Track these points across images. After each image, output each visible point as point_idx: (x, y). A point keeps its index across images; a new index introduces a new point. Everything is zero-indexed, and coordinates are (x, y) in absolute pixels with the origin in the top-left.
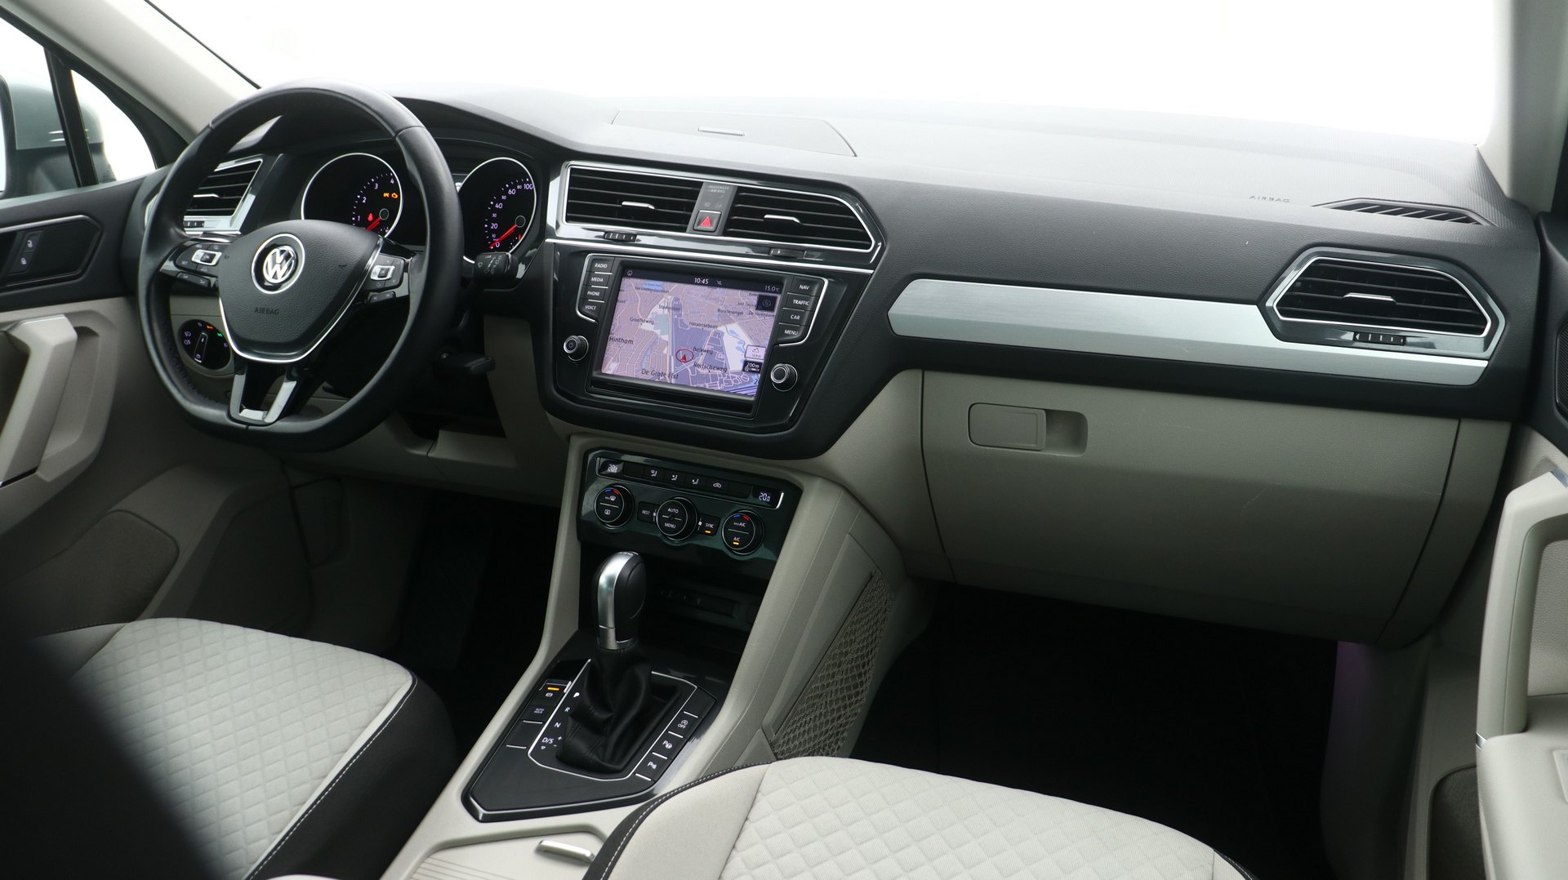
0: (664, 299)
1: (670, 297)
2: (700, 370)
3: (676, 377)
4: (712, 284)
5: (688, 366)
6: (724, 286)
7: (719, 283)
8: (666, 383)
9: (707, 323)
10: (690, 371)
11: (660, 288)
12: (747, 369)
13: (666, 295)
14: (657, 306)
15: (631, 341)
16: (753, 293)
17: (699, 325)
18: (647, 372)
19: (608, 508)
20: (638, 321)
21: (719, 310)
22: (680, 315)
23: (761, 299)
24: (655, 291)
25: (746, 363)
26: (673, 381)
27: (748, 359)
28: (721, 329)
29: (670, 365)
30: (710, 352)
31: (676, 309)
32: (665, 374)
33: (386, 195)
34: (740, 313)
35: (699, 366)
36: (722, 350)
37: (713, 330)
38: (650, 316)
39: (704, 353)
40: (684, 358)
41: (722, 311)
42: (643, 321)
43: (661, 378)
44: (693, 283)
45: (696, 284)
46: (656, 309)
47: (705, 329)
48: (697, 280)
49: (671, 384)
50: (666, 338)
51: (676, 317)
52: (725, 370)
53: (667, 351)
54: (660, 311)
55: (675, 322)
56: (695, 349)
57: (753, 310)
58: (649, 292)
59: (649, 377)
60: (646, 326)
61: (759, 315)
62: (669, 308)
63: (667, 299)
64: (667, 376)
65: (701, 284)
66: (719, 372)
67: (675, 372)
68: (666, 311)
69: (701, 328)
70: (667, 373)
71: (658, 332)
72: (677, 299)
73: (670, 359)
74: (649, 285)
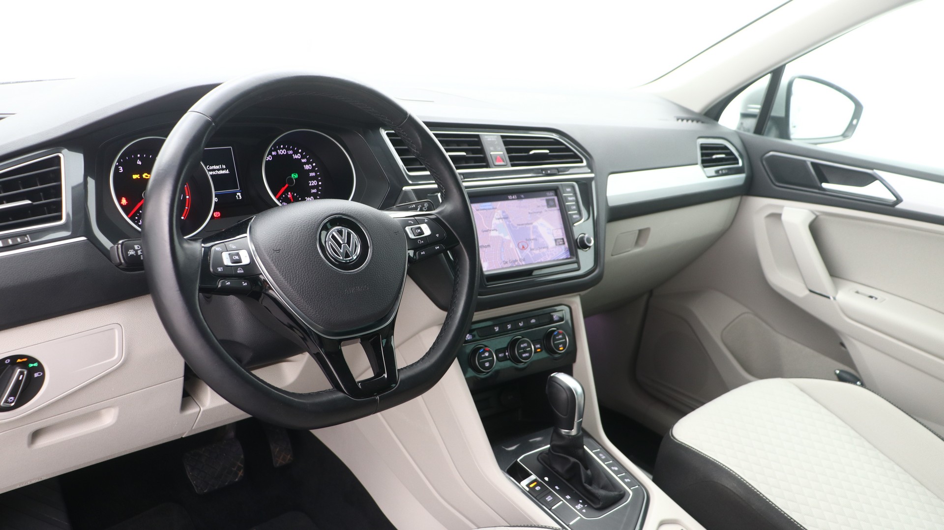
0: (496, 214)
1: (499, 211)
2: (534, 252)
3: (524, 260)
4: (519, 198)
5: (527, 251)
6: (526, 197)
7: (522, 196)
8: (520, 266)
9: (526, 222)
10: (530, 254)
11: (491, 207)
12: (558, 244)
13: (496, 210)
14: (494, 219)
15: (489, 246)
16: (542, 198)
17: (522, 225)
18: (507, 262)
19: (487, 361)
20: (487, 231)
21: (529, 213)
22: (510, 222)
23: (548, 201)
24: (489, 209)
25: (556, 240)
26: (524, 263)
27: (556, 238)
28: (535, 224)
29: (518, 253)
30: (535, 239)
31: (506, 218)
32: (517, 261)
33: (135, 177)
34: (541, 212)
35: (533, 249)
36: (540, 236)
37: (531, 226)
38: (493, 226)
39: (533, 241)
40: (523, 247)
41: (532, 213)
42: (490, 231)
43: (516, 263)
44: (508, 199)
45: (510, 200)
46: (495, 221)
47: (527, 226)
48: (510, 197)
49: (523, 265)
50: (508, 237)
51: (508, 223)
52: (547, 247)
53: (512, 245)
54: (498, 222)
55: (509, 226)
56: (527, 240)
57: (546, 208)
58: (485, 211)
59: (509, 265)
60: (493, 234)
61: (551, 211)
62: (502, 218)
63: (498, 213)
64: (519, 262)
65: (513, 199)
66: (545, 250)
67: (522, 257)
68: (501, 220)
69: (524, 226)
70: (518, 259)
71: (502, 235)
72: (504, 212)
73: (516, 250)
74: (484, 206)
